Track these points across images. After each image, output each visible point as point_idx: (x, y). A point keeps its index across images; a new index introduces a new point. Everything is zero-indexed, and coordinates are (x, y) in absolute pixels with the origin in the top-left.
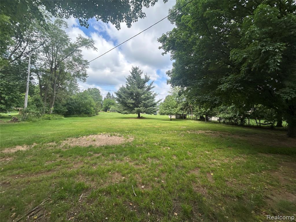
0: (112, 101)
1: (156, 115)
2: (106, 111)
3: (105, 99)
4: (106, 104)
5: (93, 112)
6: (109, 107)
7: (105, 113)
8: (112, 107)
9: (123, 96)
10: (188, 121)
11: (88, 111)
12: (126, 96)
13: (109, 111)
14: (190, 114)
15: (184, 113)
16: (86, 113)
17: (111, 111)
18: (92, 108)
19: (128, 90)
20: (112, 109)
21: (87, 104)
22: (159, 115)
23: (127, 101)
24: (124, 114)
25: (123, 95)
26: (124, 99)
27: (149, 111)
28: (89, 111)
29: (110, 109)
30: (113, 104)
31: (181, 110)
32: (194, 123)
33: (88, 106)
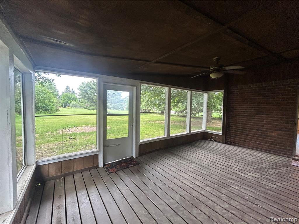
0: (72, 96)
1: (123, 110)
2: (65, 107)
3: (63, 93)
4: (65, 99)
5: (54, 108)
6: (69, 102)
7: (64, 109)
8: (73, 102)
9: (89, 92)
10: (151, 115)
11: (47, 108)
12: (92, 92)
13: (69, 107)
14: (153, 109)
15: (148, 109)
16: (45, 110)
17: (71, 107)
18: (52, 104)
19: (94, 86)
20: (73, 104)
21: (45, 99)
22: (126, 110)
23: (94, 97)
24: (91, 110)
25: (89, 90)
26: (91, 95)
27: (116, 107)
28: (49, 107)
29: (71, 105)
30: (74, 99)
31: (145, 106)
32: (156, 116)
33: (47, 102)
